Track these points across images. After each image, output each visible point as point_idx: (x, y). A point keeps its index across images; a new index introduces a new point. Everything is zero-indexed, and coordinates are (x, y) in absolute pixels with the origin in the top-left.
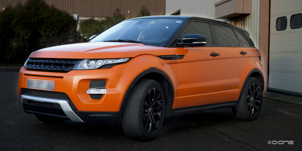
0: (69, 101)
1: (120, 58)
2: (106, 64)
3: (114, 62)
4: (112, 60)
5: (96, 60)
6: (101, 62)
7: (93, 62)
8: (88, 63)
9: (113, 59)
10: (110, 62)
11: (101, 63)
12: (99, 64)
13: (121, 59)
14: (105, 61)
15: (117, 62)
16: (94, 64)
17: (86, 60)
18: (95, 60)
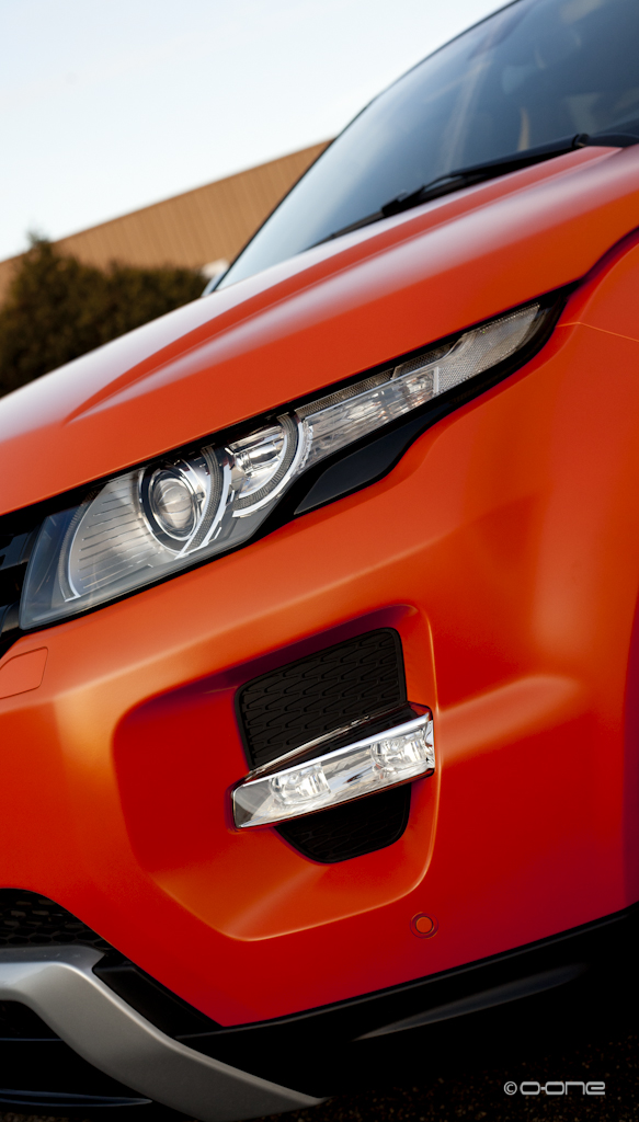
0: (97, 956)
1: (449, 341)
2: (329, 448)
3: (407, 399)
4: (377, 389)
5: (212, 447)
6: (271, 456)
7: (196, 480)
8: (150, 504)
9: (385, 369)
10: (363, 413)
11: (280, 458)
12: (264, 473)
13: (467, 343)
14: (306, 432)
15: (437, 391)
16: (205, 503)
17: (121, 490)
18: (210, 457)
